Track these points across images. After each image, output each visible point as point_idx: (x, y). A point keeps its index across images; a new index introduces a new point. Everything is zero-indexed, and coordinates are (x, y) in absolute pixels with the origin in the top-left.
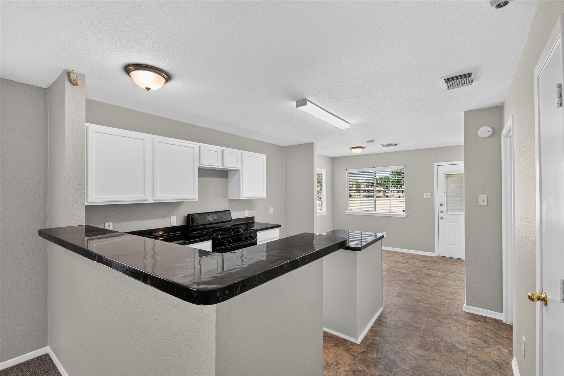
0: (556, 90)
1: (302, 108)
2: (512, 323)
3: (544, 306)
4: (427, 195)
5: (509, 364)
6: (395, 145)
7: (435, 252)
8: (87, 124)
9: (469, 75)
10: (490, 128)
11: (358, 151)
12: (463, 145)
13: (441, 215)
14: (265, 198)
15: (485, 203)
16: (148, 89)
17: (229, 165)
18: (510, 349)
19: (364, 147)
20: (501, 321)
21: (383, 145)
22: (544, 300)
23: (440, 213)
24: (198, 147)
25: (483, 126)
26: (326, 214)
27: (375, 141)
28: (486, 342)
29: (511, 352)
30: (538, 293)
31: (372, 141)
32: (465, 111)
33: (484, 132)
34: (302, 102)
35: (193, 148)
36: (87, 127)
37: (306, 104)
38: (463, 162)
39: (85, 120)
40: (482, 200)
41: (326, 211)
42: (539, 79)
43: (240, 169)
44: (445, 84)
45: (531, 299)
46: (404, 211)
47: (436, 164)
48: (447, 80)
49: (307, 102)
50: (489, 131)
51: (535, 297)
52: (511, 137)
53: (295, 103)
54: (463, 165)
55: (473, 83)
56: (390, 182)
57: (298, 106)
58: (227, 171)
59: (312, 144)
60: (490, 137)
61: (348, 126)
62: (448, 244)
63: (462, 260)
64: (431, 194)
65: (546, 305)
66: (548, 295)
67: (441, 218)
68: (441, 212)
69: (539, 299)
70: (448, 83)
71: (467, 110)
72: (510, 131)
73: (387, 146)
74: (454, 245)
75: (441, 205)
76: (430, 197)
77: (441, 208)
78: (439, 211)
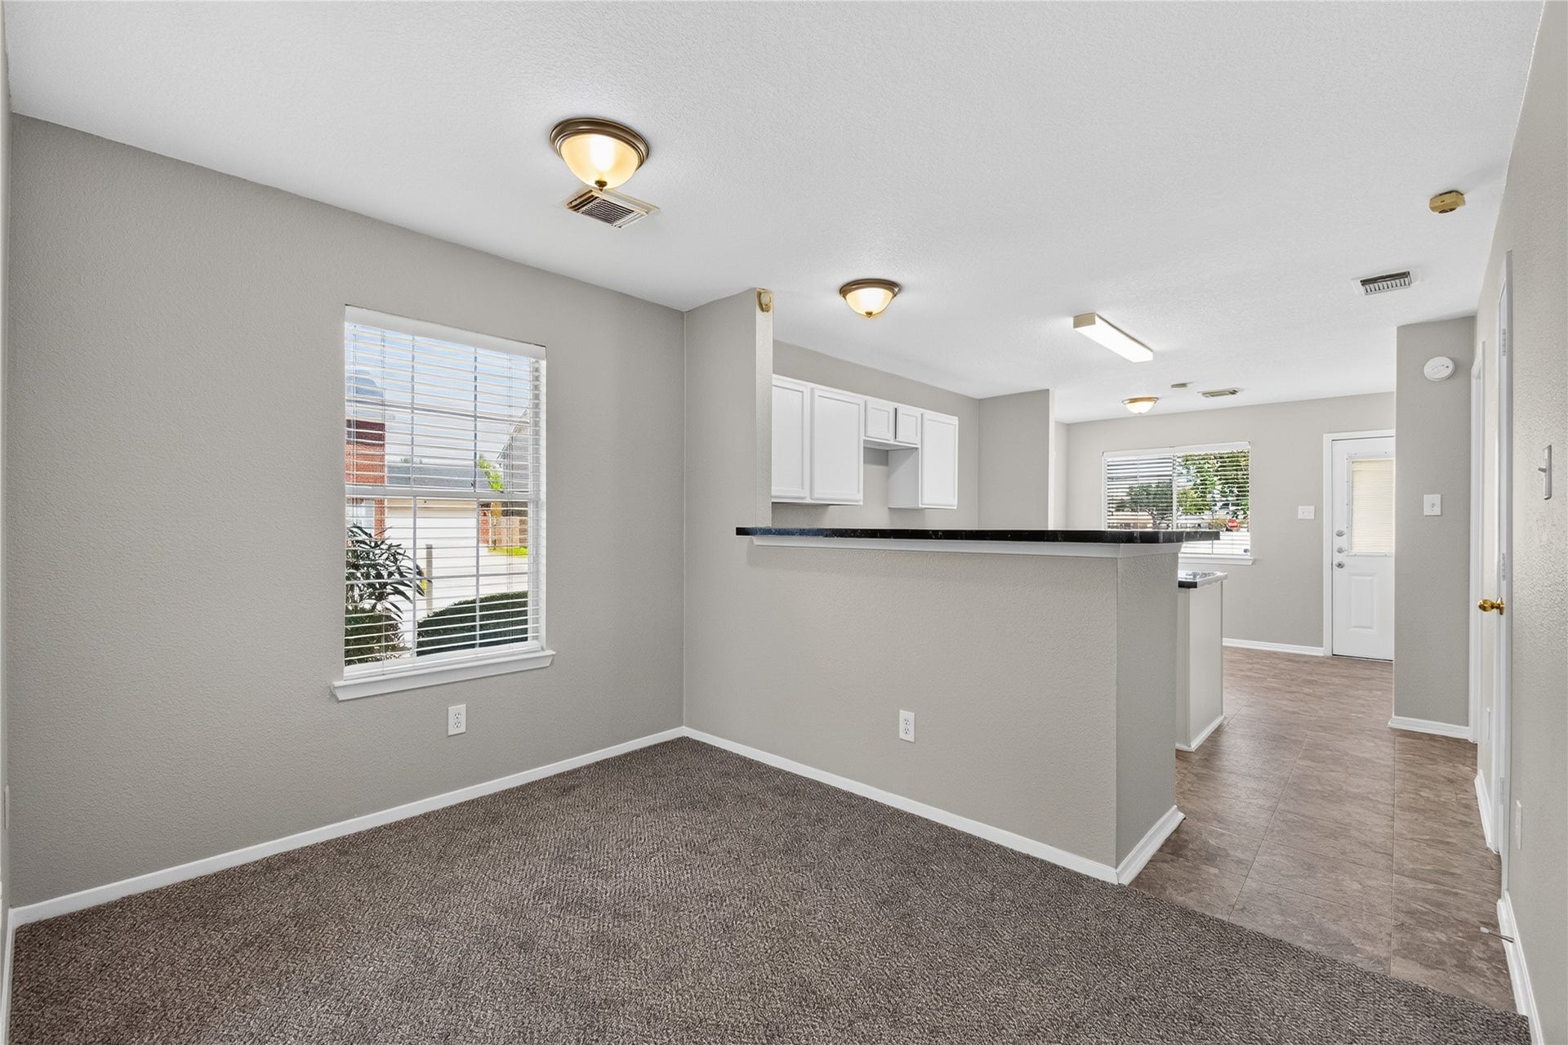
1: (1084, 330)
4: (1306, 512)
6: (1234, 392)
7: (1322, 646)
9: (1405, 275)
10: (1448, 359)
11: (1143, 408)
12: (1393, 393)
13: (1339, 558)
14: (956, 508)
15: (1437, 511)
16: (870, 314)
17: (907, 437)
19: (1158, 399)
21: (1205, 394)
23: (1336, 554)
24: (865, 403)
25: (1436, 356)
27: (1189, 385)
31: (1184, 385)
32: (1401, 324)
33: (1438, 368)
34: (1082, 320)
35: (858, 406)
37: (1094, 323)
38: (1393, 432)
40: (1432, 504)
43: (919, 446)
44: (1361, 288)
46: (1246, 550)
47: (1327, 438)
48: (1364, 282)
49: (1097, 319)
50: (1448, 367)
53: (1071, 321)
54: (1394, 438)
55: (1411, 288)
57: (1076, 325)
58: (888, 451)
59: (1045, 393)
60: (1449, 378)
61: (1147, 356)
62: (1356, 627)
63: (1386, 664)
64: (1315, 508)
67: (1340, 565)
68: (1340, 551)
70: (1367, 286)
71: (1405, 324)
73: (1212, 396)
74: (1371, 628)
75: (1340, 534)
76: (1312, 517)
77: (1340, 542)
78: (1335, 549)
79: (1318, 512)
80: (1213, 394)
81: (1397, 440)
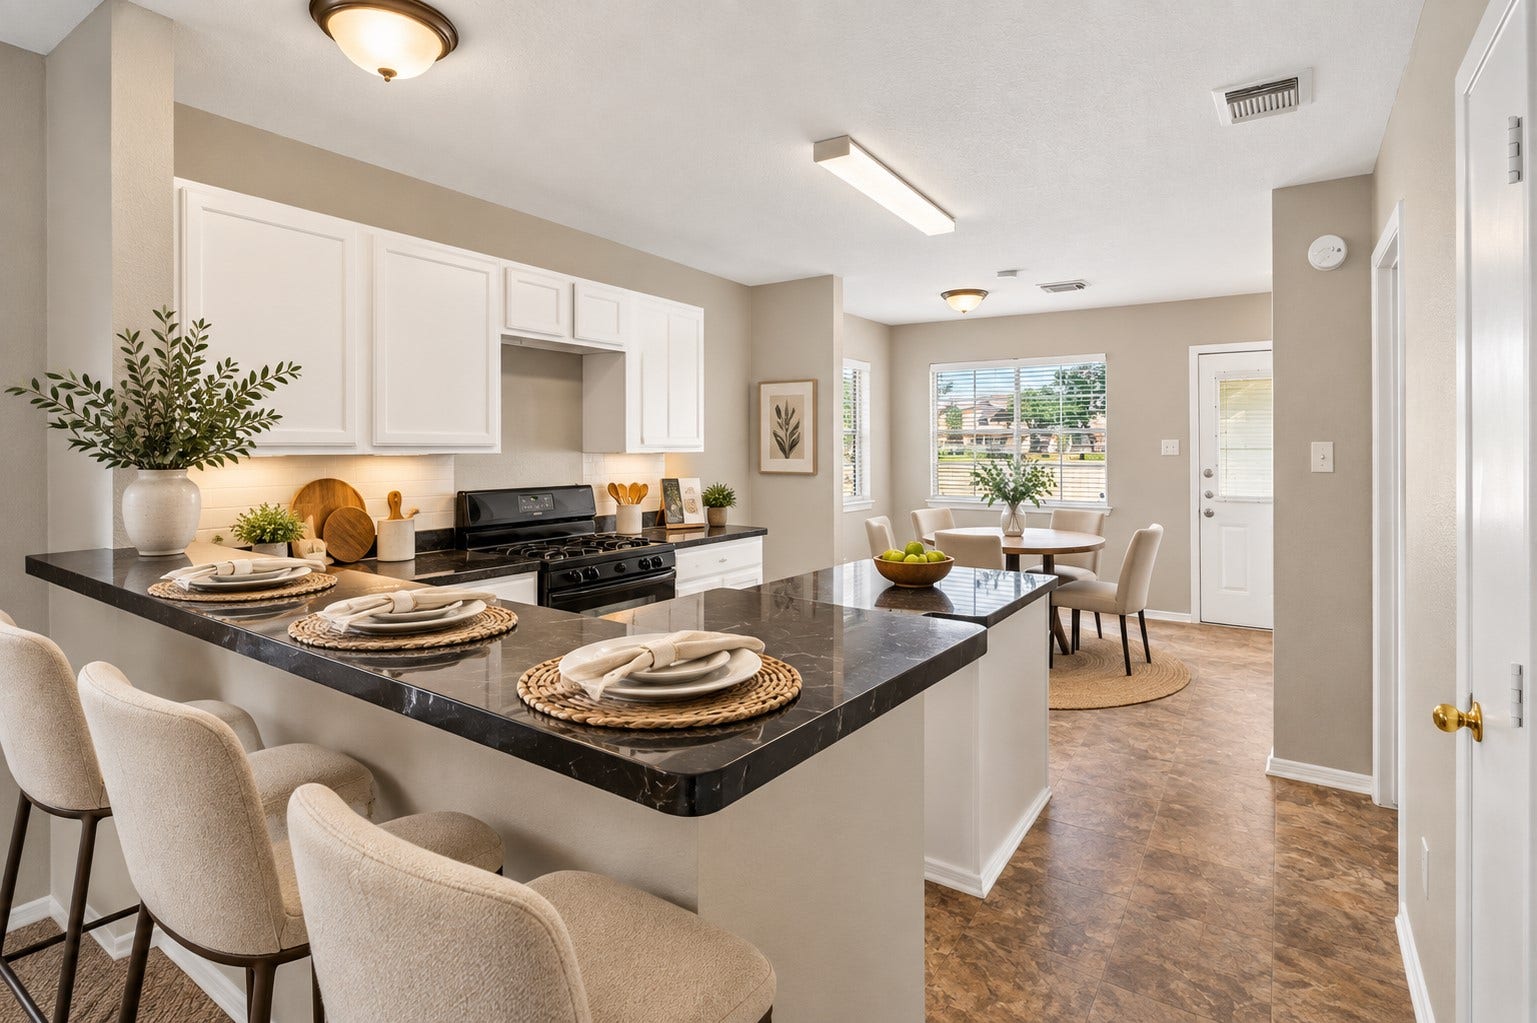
0: (1506, 137)
1: (833, 166)
2: (1397, 806)
3: (1475, 742)
4: (1169, 447)
5: (1386, 922)
6: (1080, 286)
7: (1190, 613)
8: (179, 183)
9: (1290, 84)
10: (1340, 240)
11: (967, 305)
12: (1270, 293)
13: (1207, 504)
14: (701, 450)
15: (1329, 468)
16: (388, 73)
17: (592, 333)
18: (1389, 877)
19: (987, 293)
20: (1369, 798)
21: (1045, 287)
22: (1476, 727)
23: (1204, 500)
24: (502, 272)
25: (1324, 235)
26: (870, 507)
27: (1021, 273)
28: (1325, 862)
29: (1392, 889)
30: (1461, 707)
31: (1013, 272)
32: (1282, 183)
33: (1326, 251)
34: (833, 146)
35: (485, 275)
36: (180, 191)
37: (844, 151)
38: (1269, 344)
39: (172, 167)
40: (1321, 456)
41: (872, 498)
42: (1470, 99)
43: (626, 349)
44: (1226, 107)
45: (1442, 724)
46: (1102, 496)
47: (1194, 350)
48: (1233, 97)
49: (852, 148)
50: (1339, 250)
51: (1452, 717)
52: (1395, 268)
53: (810, 149)
54: (1271, 353)
55: (1299, 107)
56: (1061, 407)
57: (818, 157)
58: (582, 355)
59: (829, 279)
60: (1342, 265)
61: (948, 226)
62: (1226, 588)
64: (1181, 442)
65: (1479, 739)
66: (1484, 708)
67: (1209, 514)
68: (1209, 496)
69: (1460, 723)
70: (1235, 104)
71: (1279, 186)
72: (1392, 251)
73: (1054, 291)
74: (1243, 590)
75: (1208, 475)
76: (1177, 453)
77: (1208, 485)
78: (1203, 493)
79: (1184, 448)
80: (1056, 288)
81: (1274, 353)
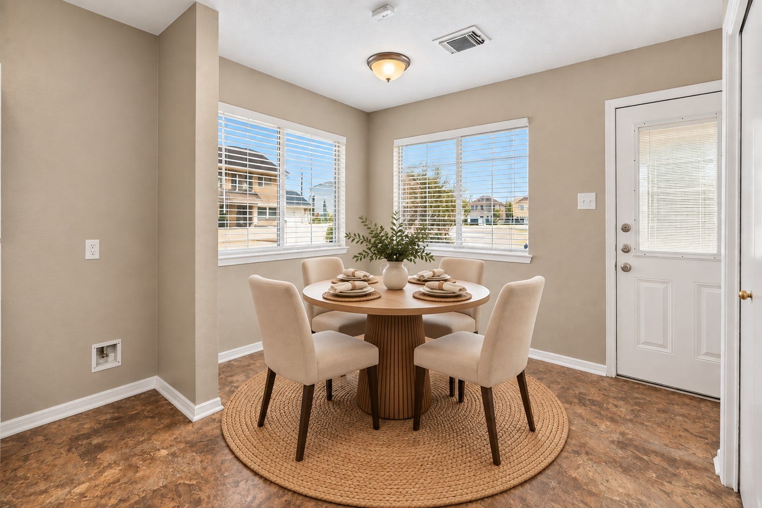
4: (586, 201)
7: (604, 365)
13: (624, 259)
23: (620, 253)
46: (526, 247)
47: (610, 105)
62: (645, 343)
64: (596, 195)
67: (626, 269)
68: (626, 250)
75: (626, 229)
76: (593, 207)
77: (625, 239)
78: (620, 247)
79: (601, 202)
